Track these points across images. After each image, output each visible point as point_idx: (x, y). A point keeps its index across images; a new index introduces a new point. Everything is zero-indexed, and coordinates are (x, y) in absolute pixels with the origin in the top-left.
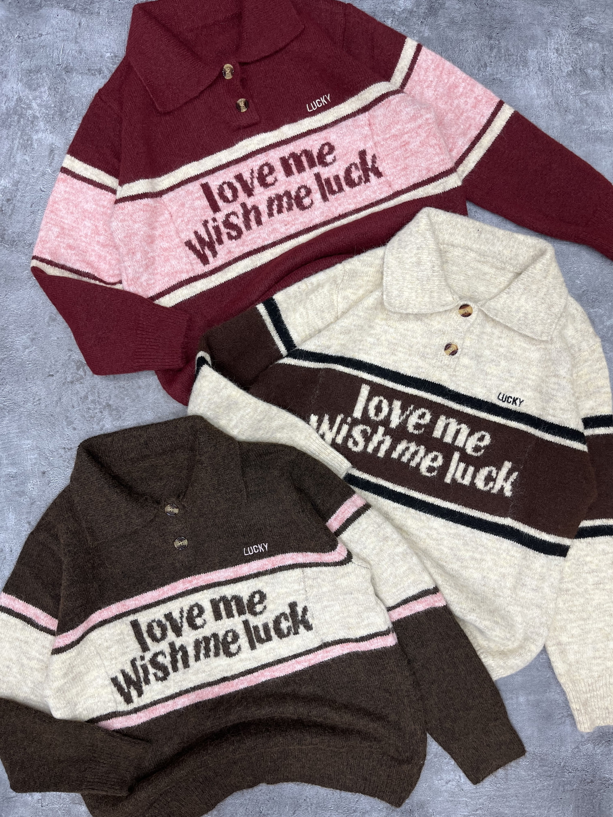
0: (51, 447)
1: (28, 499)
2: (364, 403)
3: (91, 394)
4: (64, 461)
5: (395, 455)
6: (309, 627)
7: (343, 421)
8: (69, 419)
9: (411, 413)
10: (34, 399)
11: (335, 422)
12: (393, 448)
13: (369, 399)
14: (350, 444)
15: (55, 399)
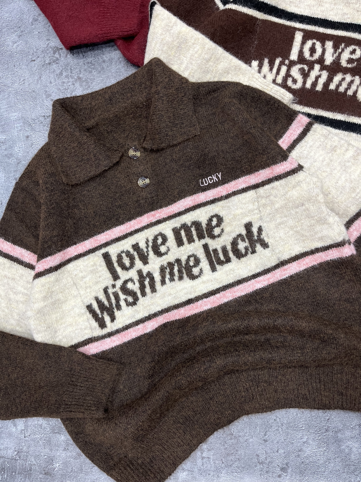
0: (33, 116)
1: (15, 160)
2: (299, 47)
3: (65, 71)
4: (44, 126)
5: (332, 87)
6: (265, 245)
7: (282, 63)
8: (47, 93)
9: (343, 50)
10: (20, 80)
11: (274, 64)
12: (330, 80)
13: (303, 43)
14: (290, 83)
15: (36, 78)
